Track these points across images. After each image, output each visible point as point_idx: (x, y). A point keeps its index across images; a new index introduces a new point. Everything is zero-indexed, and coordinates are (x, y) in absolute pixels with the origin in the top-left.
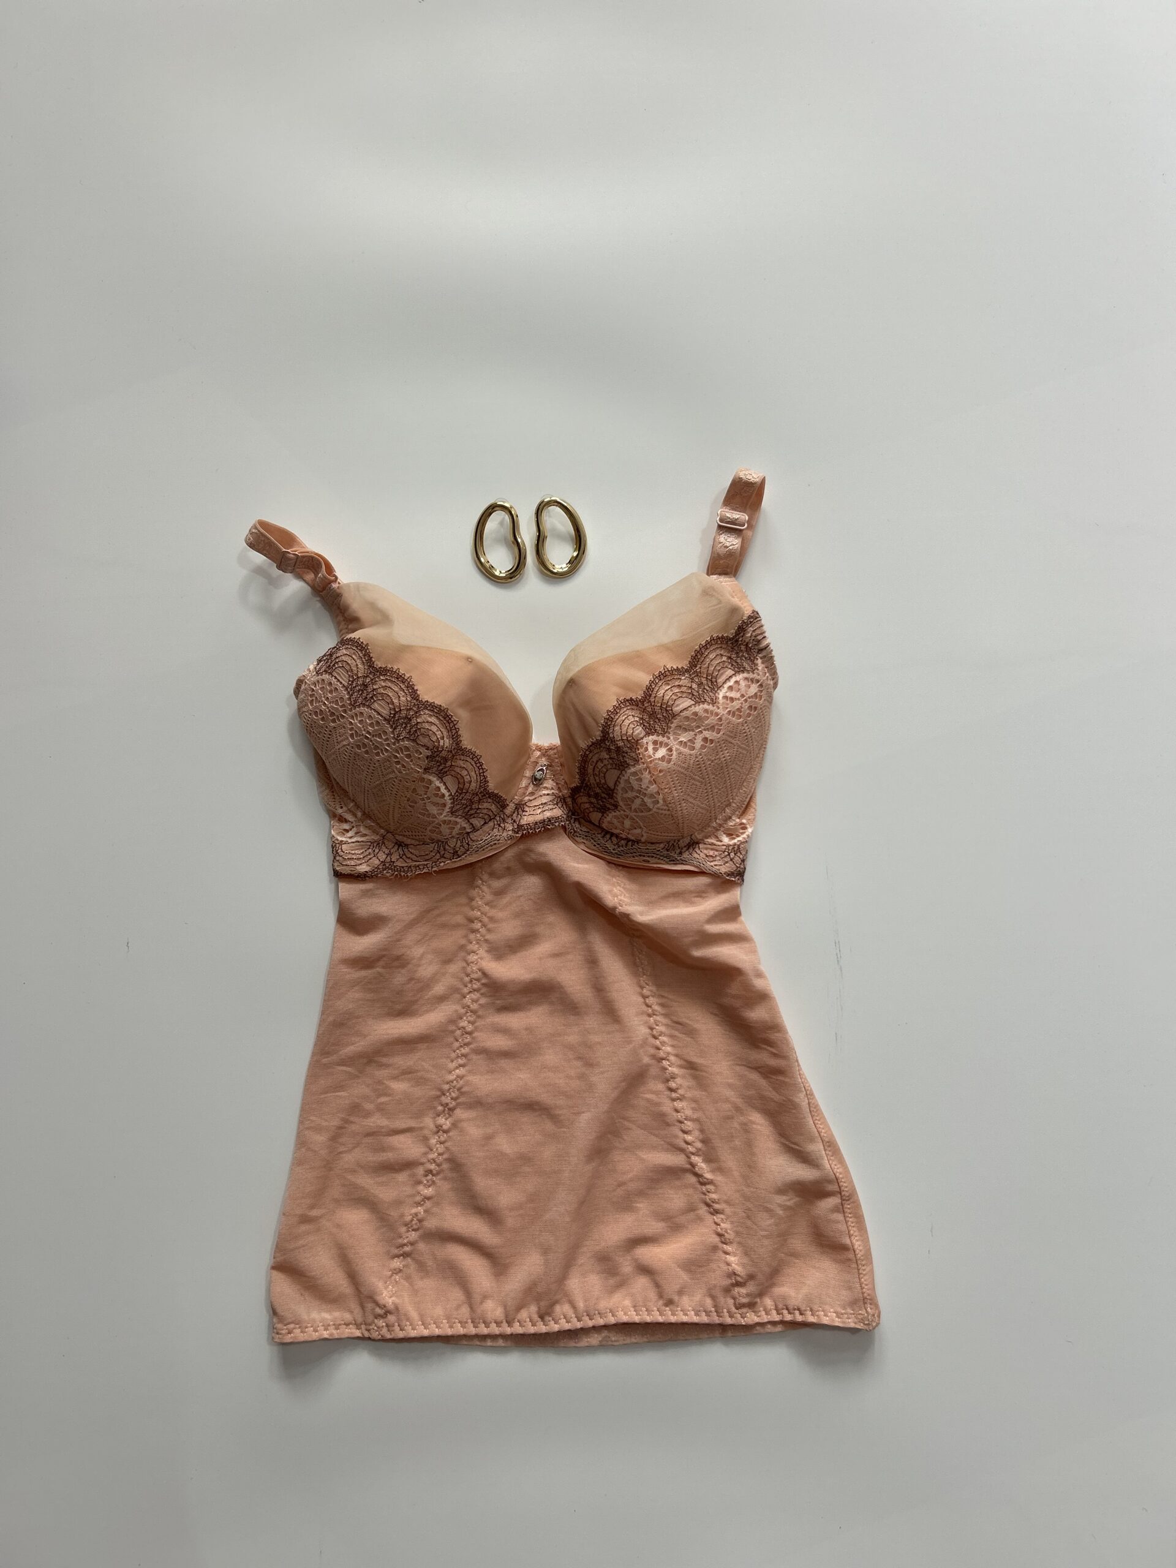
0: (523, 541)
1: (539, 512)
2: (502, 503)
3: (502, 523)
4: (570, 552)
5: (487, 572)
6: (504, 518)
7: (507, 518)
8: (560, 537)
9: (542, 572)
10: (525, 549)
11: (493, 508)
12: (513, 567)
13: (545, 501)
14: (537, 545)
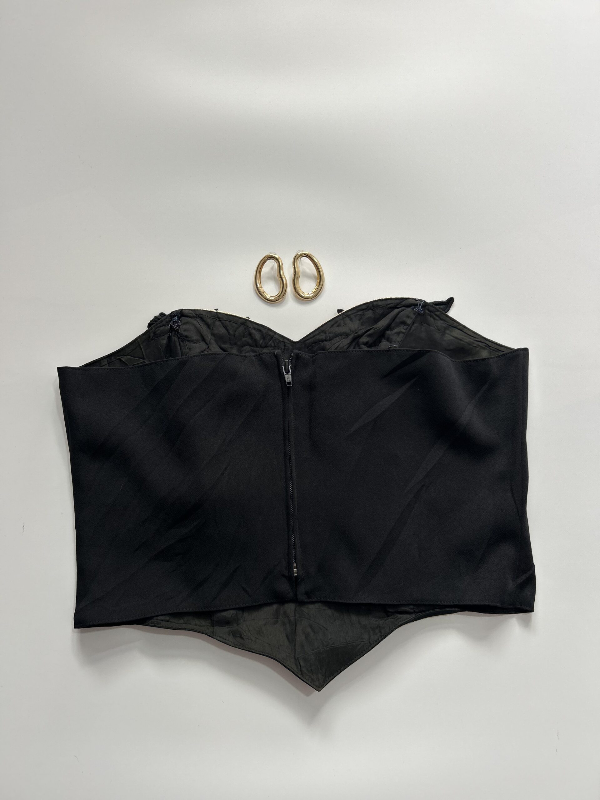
0: (285, 276)
1: (295, 260)
2: (273, 255)
4: (314, 286)
5: (262, 296)
7: (276, 265)
8: (308, 277)
9: (295, 296)
10: (286, 282)
11: (268, 258)
12: (278, 293)
13: (299, 254)
14: (294, 281)
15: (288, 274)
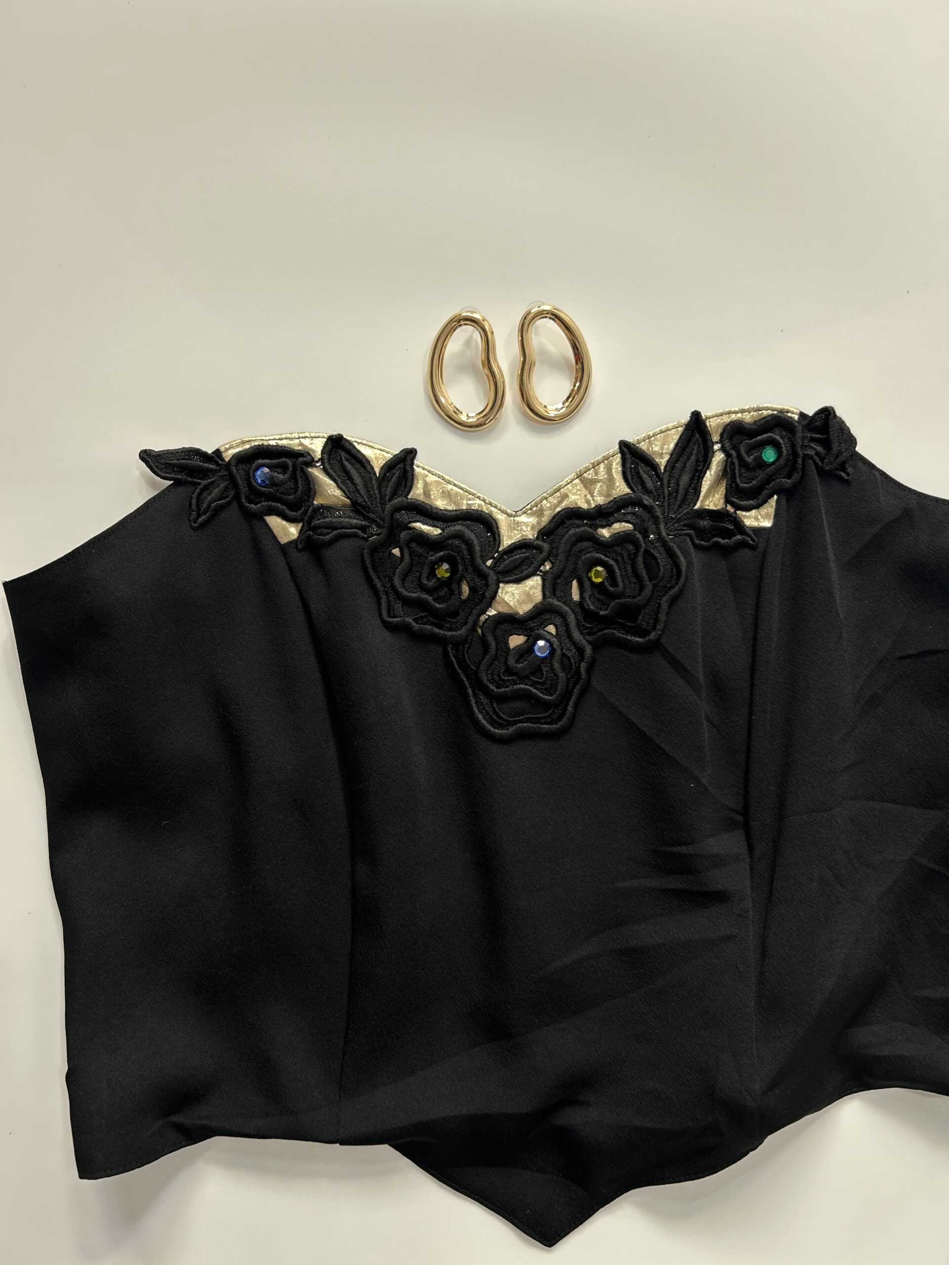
1: (525, 326)
2: (469, 314)
5: (448, 416)
7: (477, 336)
10: (504, 382)
11: (459, 321)
12: (486, 407)
13: (532, 312)
14: (521, 377)
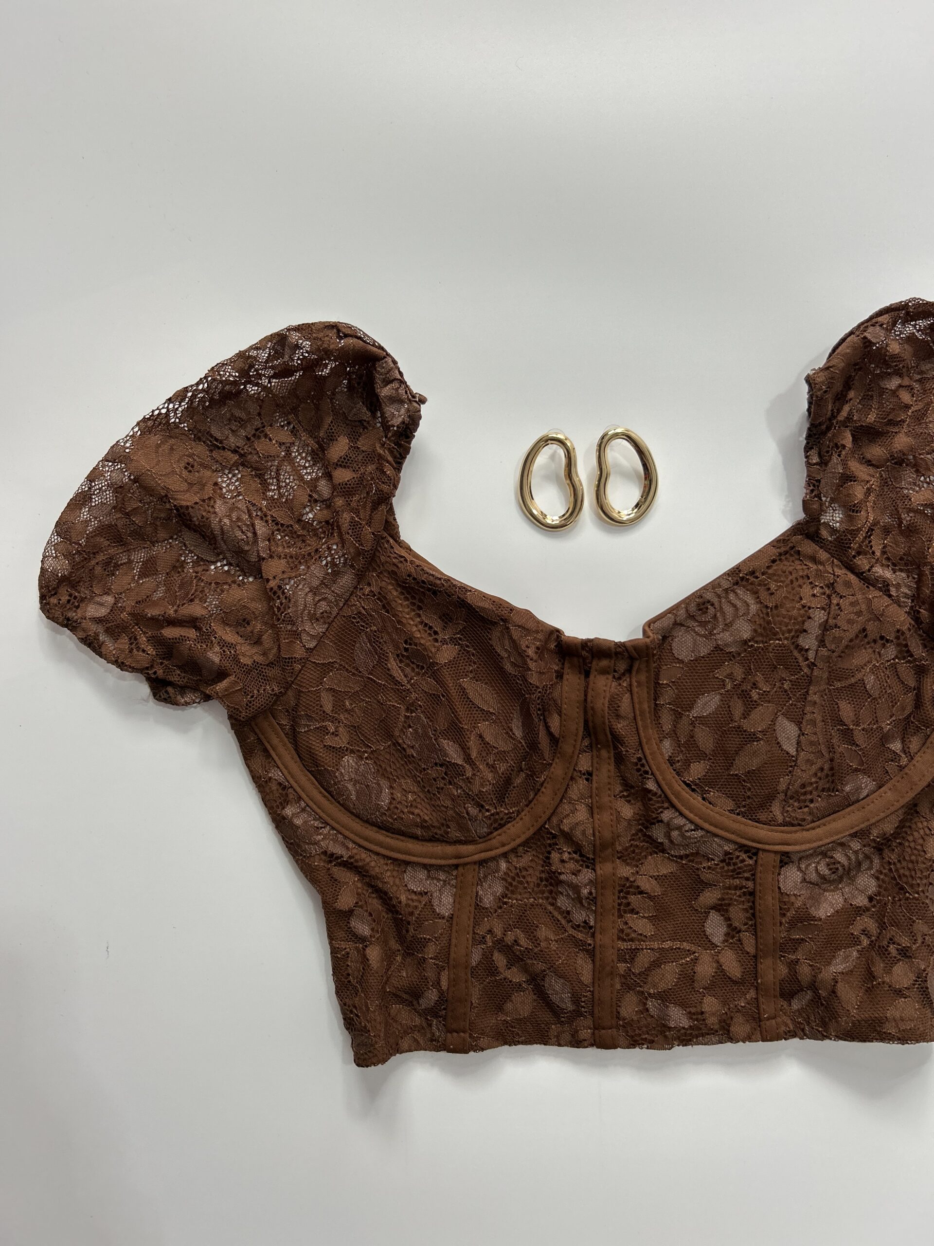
0: (580, 481)
1: (602, 445)
2: (555, 436)
3: (553, 457)
4: (635, 494)
5: (538, 522)
6: (555, 452)
7: (561, 452)
8: (625, 475)
9: (601, 518)
10: (582, 489)
11: (547, 441)
12: (567, 511)
13: (609, 433)
14: (598, 486)
15: (585, 471)
